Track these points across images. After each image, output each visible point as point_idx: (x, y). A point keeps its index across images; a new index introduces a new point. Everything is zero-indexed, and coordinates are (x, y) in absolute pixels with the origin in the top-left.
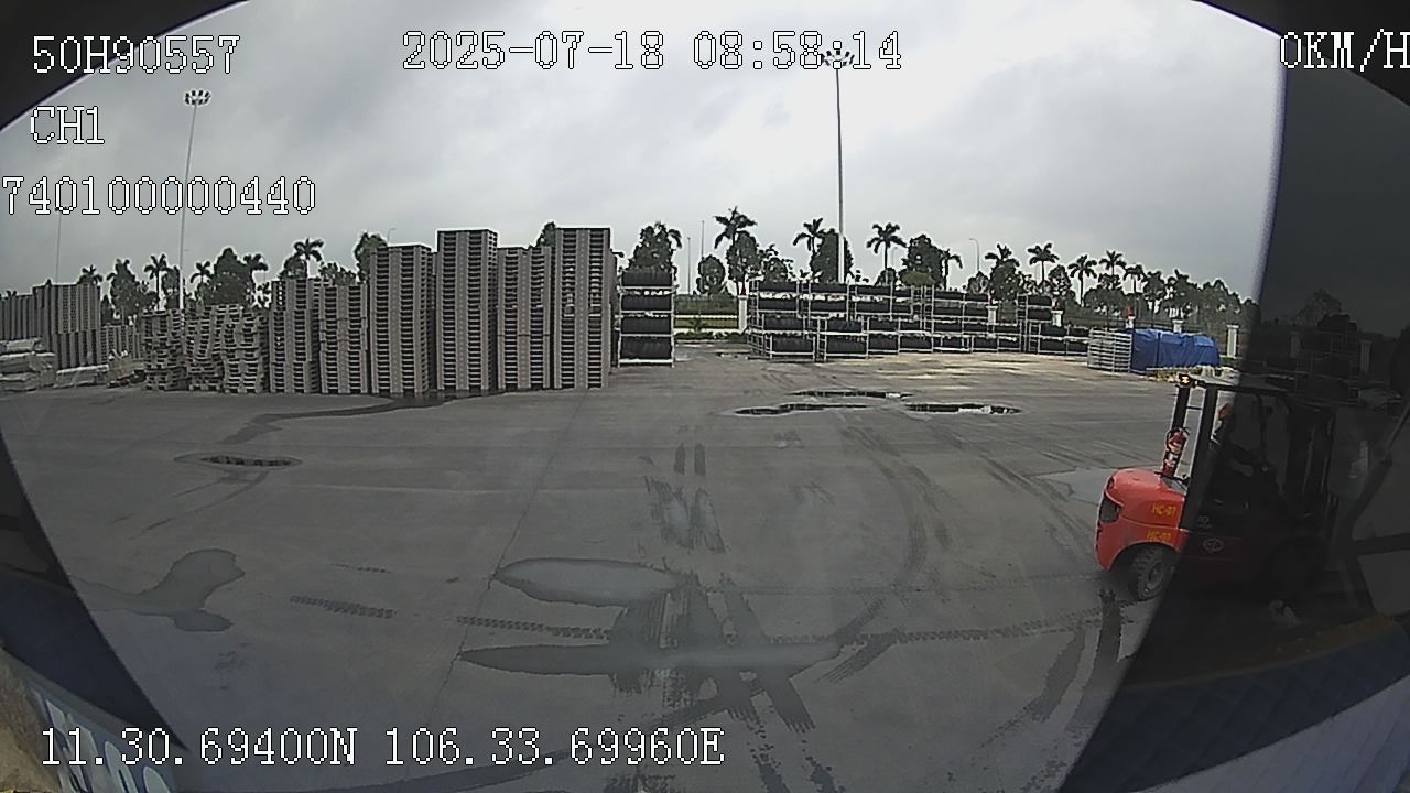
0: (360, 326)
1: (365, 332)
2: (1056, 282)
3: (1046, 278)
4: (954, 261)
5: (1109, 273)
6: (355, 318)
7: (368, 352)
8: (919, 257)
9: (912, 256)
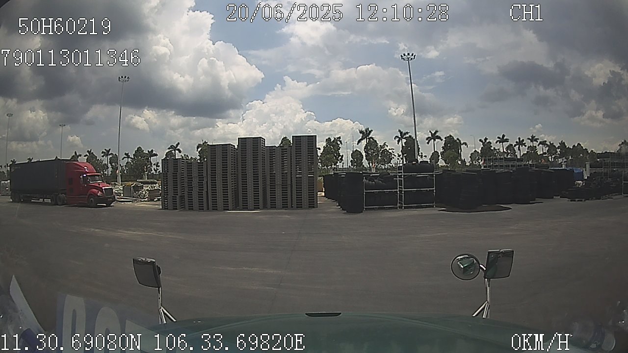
0: (203, 180)
1: (206, 183)
2: (509, 152)
3: (505, 150)
4: (464, 145)
5: (532, 146)
6: (201, 177)
7: (207, 192)
8: (449, 145)
9: (446, 145)
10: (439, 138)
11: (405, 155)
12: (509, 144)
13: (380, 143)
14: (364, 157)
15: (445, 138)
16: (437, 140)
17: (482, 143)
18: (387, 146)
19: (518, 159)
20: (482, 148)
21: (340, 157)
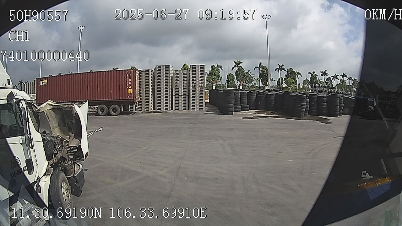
2: (328, 82)
3: (325, 80)
4: (299, 75)
5: (343, 79)
8: (290, 74)
9: (288, 74)
10: (283, 69)
11: (261, 79)
12: (327, 77)
13: (246, 71)
14: (235, 79)
15: (288, 70)
16: (282, 70)
17: (311, 75)
18: (250, 73)
19: (333, 87)
20: (311, 78)
21: (220, 78)
